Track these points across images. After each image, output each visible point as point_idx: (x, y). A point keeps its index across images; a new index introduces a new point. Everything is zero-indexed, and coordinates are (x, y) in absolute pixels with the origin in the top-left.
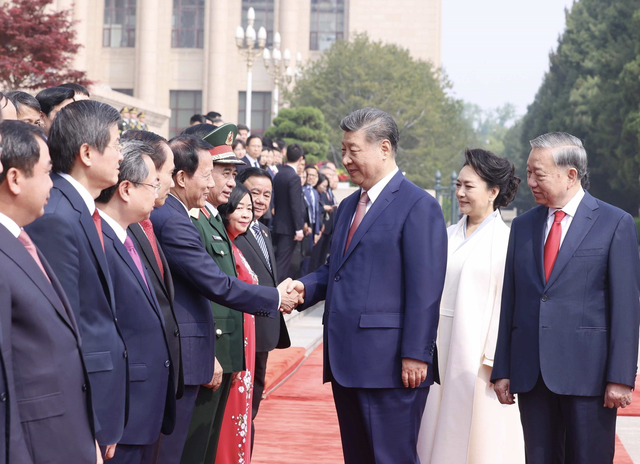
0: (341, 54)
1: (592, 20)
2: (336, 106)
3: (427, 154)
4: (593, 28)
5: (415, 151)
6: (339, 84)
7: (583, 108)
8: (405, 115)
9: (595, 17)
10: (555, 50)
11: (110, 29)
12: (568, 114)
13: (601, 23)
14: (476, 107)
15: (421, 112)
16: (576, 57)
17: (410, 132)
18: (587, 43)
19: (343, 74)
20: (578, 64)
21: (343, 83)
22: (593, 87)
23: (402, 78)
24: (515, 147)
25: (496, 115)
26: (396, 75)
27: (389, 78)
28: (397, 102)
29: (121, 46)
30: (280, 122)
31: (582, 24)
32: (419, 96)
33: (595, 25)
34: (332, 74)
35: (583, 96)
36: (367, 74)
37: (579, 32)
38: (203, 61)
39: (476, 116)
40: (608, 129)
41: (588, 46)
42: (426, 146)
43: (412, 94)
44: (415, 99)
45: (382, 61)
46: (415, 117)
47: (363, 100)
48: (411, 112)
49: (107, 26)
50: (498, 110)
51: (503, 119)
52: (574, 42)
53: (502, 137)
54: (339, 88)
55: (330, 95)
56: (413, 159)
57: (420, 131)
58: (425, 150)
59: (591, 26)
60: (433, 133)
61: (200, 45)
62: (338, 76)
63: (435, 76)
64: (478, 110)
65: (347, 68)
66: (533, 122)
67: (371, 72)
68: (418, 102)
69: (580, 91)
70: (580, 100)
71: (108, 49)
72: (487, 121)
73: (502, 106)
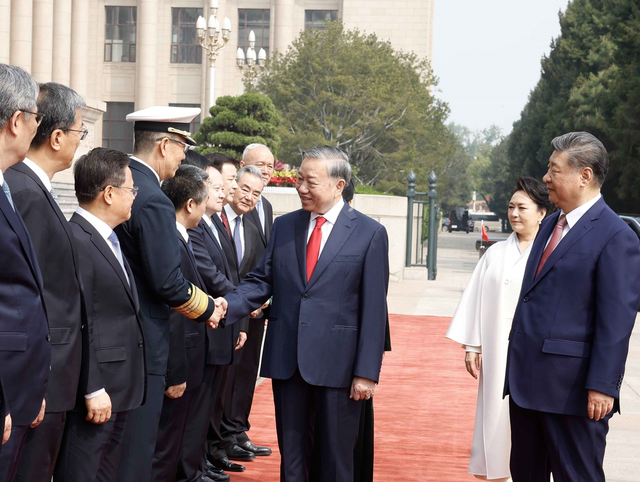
0: (311, 44)
1: (595, 11)
2: (305, 104)
3: (408, 159)
4: (596, 20)
5: (394, 155)
6: (308, 78)
7: (586, 107)
8: (383, 114)
9: (600, 8)
10: (548, 55)
11: (111, 44)
12: (565, 117)
13: (605, 15)
14: (465, 129)
15: (401, 111)
16: (577, 53)
17: (389, 134)
18: (590, 37)
19: (313, 68)
20: (579, 60)
21: (313, 77)
22: (596, 85)
23: (380, 72)
24: (501, 162)
25: (483, 136)
26: (373, 68)
27: (365, 71)
28: (374, 98)
29: (123, 61)
30: (218, 111)
31: (584, 16)
32: (400, 93)
33: (599, 17)
34: (300, 66)
35: (585, 95)
36: (340, 67)
37: (580, 25)
38: (201, 76)
39: (465, 137)
40: (631, 121)
41: (590, 41)
42: (407, 149)
43: (392, 91)
44: (395, 95)
45: (359, 52)
46: (395, 116)
47: (335, 97)
48: (389, 110)
49: (109, 41)
50: (484, 132)
51: (489, 139)
52: (574, 36)
53: (489, 153)
54: (309, 83)
55: (298, 91)
56: (392, 163)
57: (399, 132)
58: (405, 153)
59: (594, 17)
60: (415, 135)
61: (198, 60)
62: (307, 69)
63: (418, 71)
64: (466, 132)
65: (318, 59)
66: (520, 135)
67: (345, 64)
68: (398, 99)
69: (581, 89)
70: (582, 99)
71: (109, 64)
72: (475, 141)
73: (488, 128)
